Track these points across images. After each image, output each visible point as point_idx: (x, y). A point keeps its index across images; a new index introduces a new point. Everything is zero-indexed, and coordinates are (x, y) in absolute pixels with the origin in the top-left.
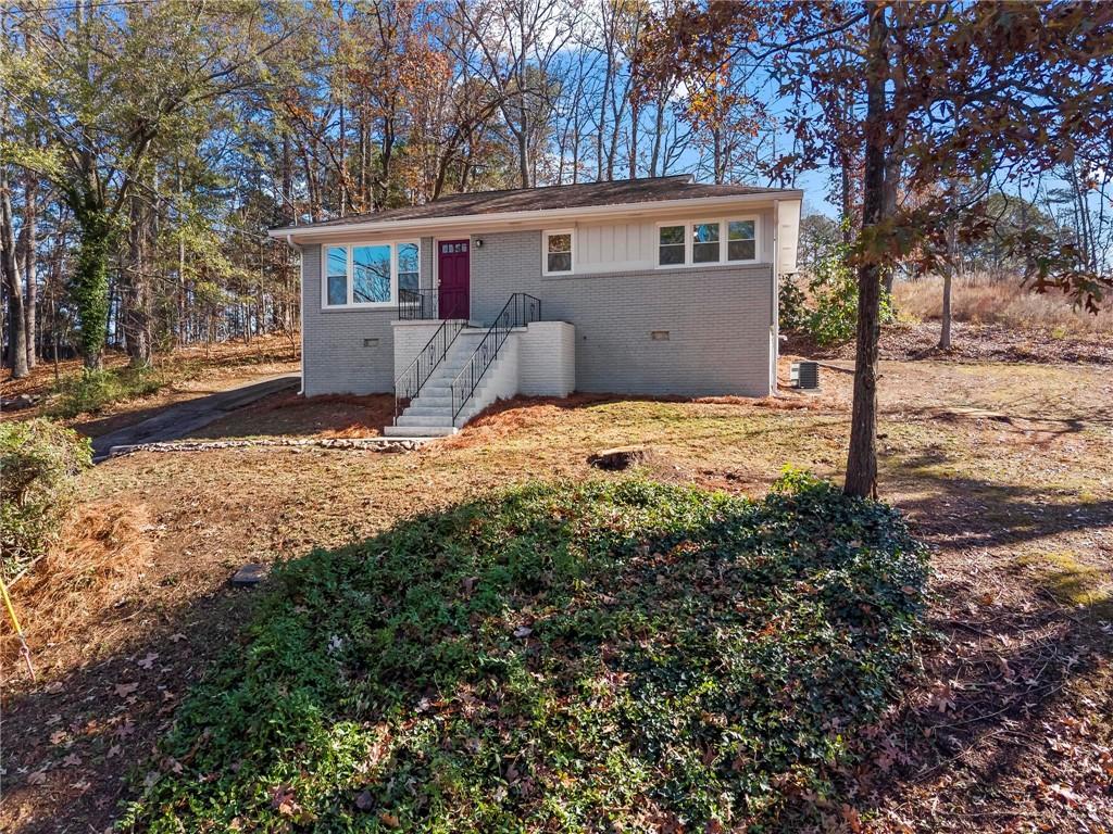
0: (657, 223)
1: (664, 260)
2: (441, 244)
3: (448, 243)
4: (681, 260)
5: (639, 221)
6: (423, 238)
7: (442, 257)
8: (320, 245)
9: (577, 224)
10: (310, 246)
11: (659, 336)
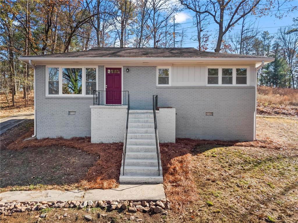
0: (207, 67)
1: (210, 82)
2: (107, 69)
3: (110, 69)
4: (217, 83)
5: (200, 65)
6: (99, 66)
7: (107, 75)
8: (45, 66)
9: (173, 65)
10: (40, 66)
11: (208, 114)
